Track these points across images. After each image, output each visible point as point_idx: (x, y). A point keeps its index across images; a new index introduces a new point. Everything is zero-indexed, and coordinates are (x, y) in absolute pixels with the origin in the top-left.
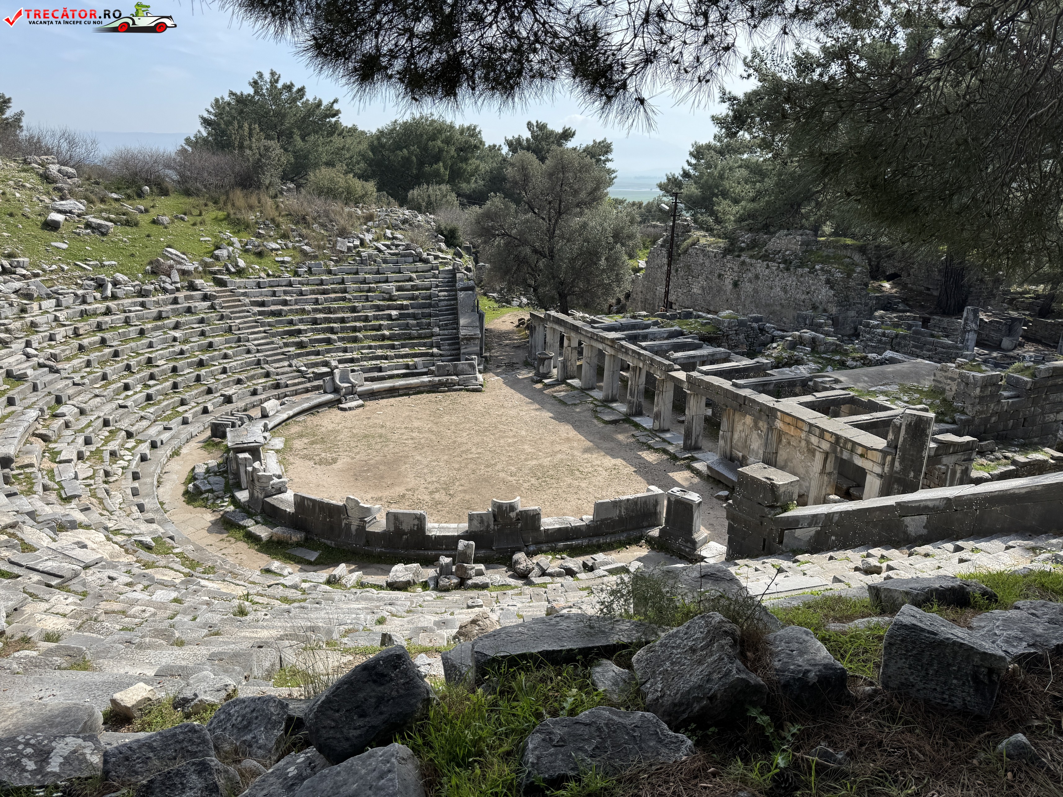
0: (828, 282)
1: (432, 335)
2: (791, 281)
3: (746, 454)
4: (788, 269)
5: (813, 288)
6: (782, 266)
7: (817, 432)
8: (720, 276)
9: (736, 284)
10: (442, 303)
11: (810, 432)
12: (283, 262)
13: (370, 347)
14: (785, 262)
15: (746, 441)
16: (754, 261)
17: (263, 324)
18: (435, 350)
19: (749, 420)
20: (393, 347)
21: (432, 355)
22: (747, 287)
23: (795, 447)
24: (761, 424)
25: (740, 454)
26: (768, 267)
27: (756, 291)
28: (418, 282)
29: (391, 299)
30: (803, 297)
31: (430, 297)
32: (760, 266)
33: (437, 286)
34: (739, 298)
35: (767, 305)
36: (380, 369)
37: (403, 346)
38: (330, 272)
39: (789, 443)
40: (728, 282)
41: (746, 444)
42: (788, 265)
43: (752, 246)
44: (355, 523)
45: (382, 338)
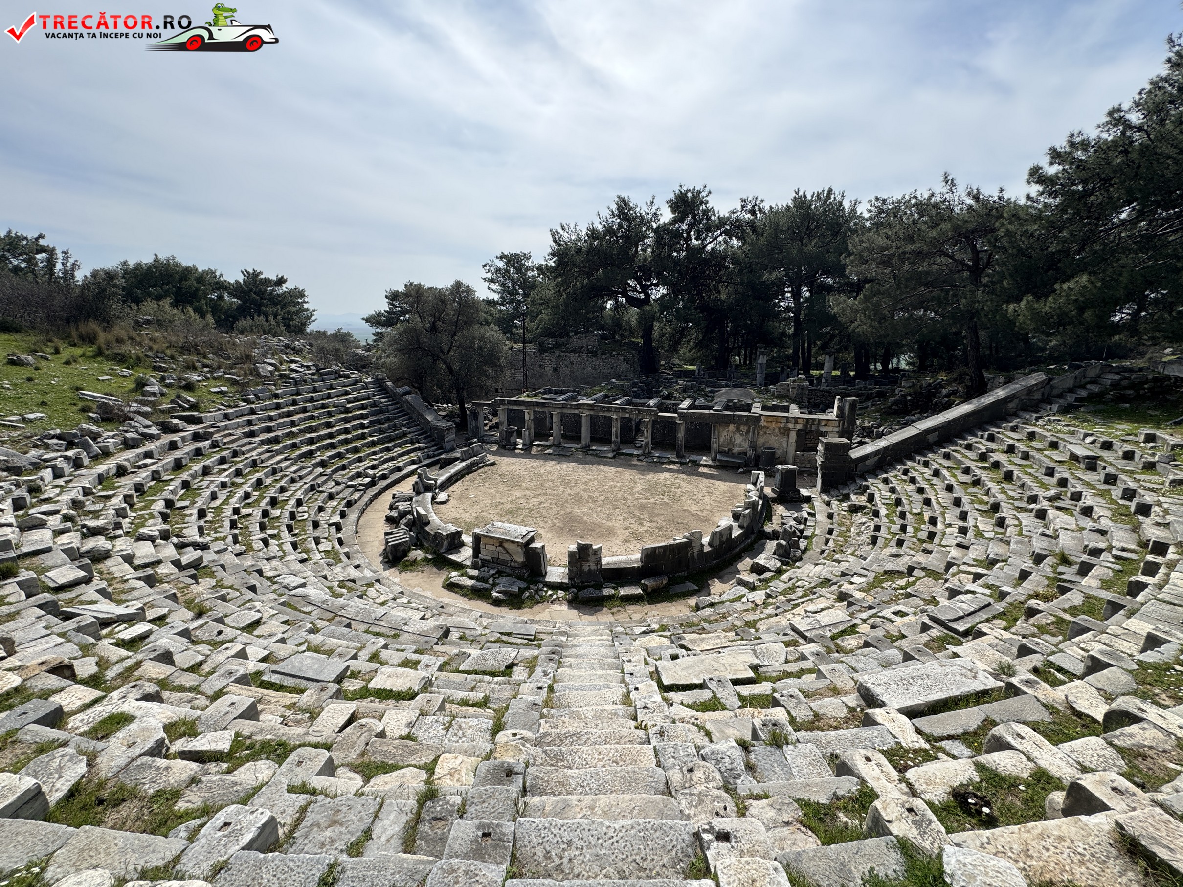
0: (624, 360)
1: (405, 435)
2: (598, 363)
3: (731, 447)
4: (595, 356)
5: (615, 365)
6: (590, 355)
7: (793, 420)
8: (540, 366)
9: (555, 370)
10: (391, 408)
11: (787, 422)
12: (221, 392)
13: (375, 453)
14: (591, 352)
15: (730, 440)
16: (567, 354)
17: (278, 453)
18: (417, 445)
19: (732, 427)
20: (388, 449)
21: (419, 449)
22: (564, 370)
23: (770, 434)
24: (742, 428)
25: (726, 449)
26: (579, 356)
27: (572, 372)
28: (355, 394)
29: (347, 411)
30: (609, 371)
31: (374, 405)
32: (573, 357)
33: (374, 395)
34: (559, 377)
35: (583, 379)
36: (399, 469)
37: (395, 446)
38: (276, 396)
39: (766, 433)
40: (548, 369)
41: (731, 442)
42: (594, 354)
43: (557, 346)
44: (696, 550)
45: (373, 444)
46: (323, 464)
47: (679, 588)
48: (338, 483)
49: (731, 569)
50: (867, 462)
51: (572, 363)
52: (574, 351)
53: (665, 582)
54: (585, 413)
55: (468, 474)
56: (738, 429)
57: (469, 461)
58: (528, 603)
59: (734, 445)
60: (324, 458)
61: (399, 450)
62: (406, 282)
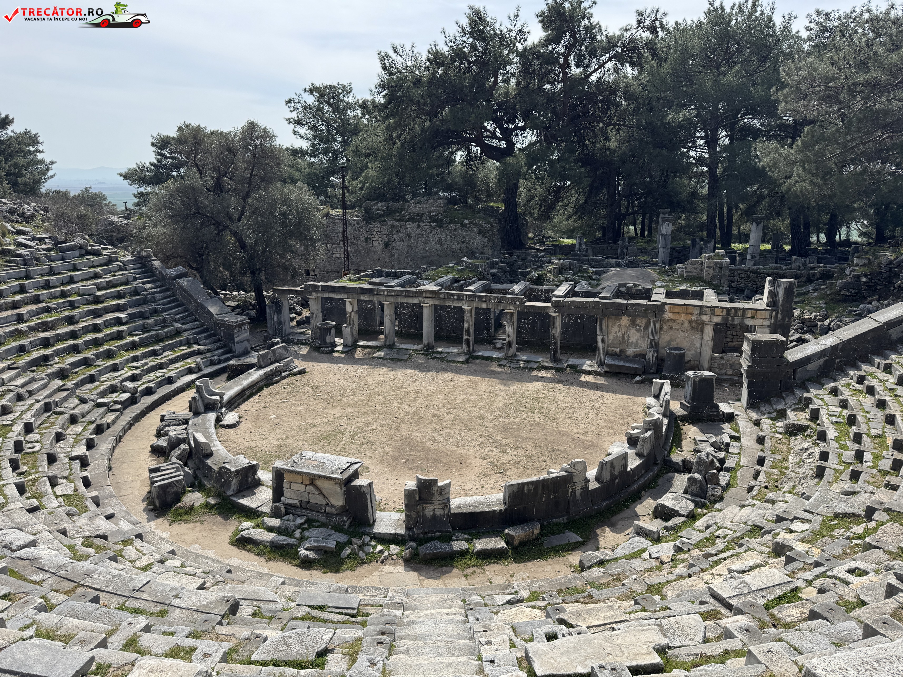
0: (480, 232)
1: (178, 333)
2: (444, 235)
3: (624, 347)
4: (441, 227)
5: (467, 238)
6: (433, 224)
7: (708, 311)
8: (366, 239)
9: (387, 245)
10: (158, 296)
11: (701, 313)
13: (135, 359)
14: (435, 221)
15: (623, 338)
16: (402, 224)
18: (196, 347)
19: (625, 321)
20: (154, 354)
21: (199, 353)
22: (399, 246)
23: (678, 329)
24: (639, 321)
25: (618, 350)
26: (419, 227)
27: (410, 247)
28: (109, 278)
29: (97, 300)
30: (459, 246)
31: (136, 292)
32: (411, 227)
33: (135, 279)
34: (392, 255)
35: (424, 257)
36: (170, 380)
37: (164, 349)
39: (671, 328)
40: (378, 244)
41: (623, 340)
42: (439, 223)
43: (389, 212)
44: (578, 488)
45: (134, 346)
46: (62, 374)
47: (556, 540)
48: (83, 401)
49: (626, 513)
50: (810, 367)
51: (409, 236)
52: (412, 219)
53: (536, 531)
54: (428, 303)
55: (267, 386)
56: (633, 324)
57: (268, 369)
58: (349, 563)
59: (628, 344)
60: (65, 366)
61: (170, 355)
62: (180, 123)
